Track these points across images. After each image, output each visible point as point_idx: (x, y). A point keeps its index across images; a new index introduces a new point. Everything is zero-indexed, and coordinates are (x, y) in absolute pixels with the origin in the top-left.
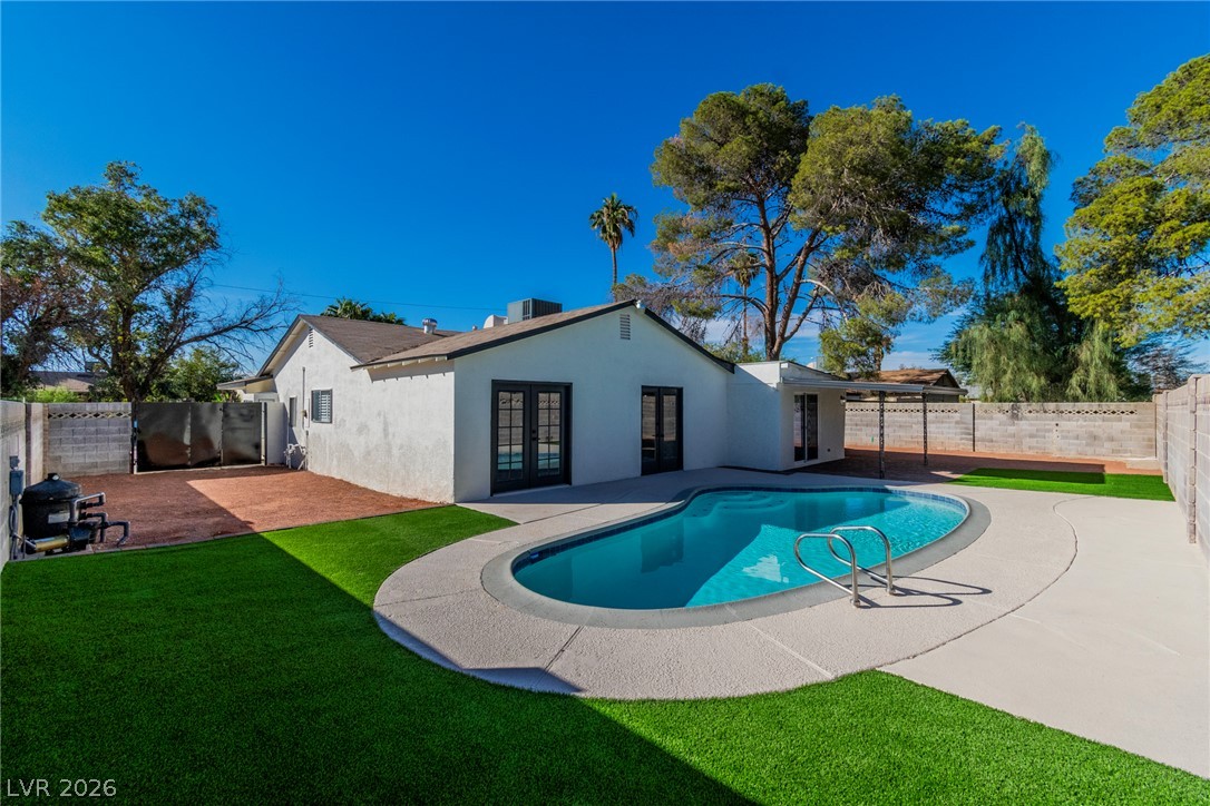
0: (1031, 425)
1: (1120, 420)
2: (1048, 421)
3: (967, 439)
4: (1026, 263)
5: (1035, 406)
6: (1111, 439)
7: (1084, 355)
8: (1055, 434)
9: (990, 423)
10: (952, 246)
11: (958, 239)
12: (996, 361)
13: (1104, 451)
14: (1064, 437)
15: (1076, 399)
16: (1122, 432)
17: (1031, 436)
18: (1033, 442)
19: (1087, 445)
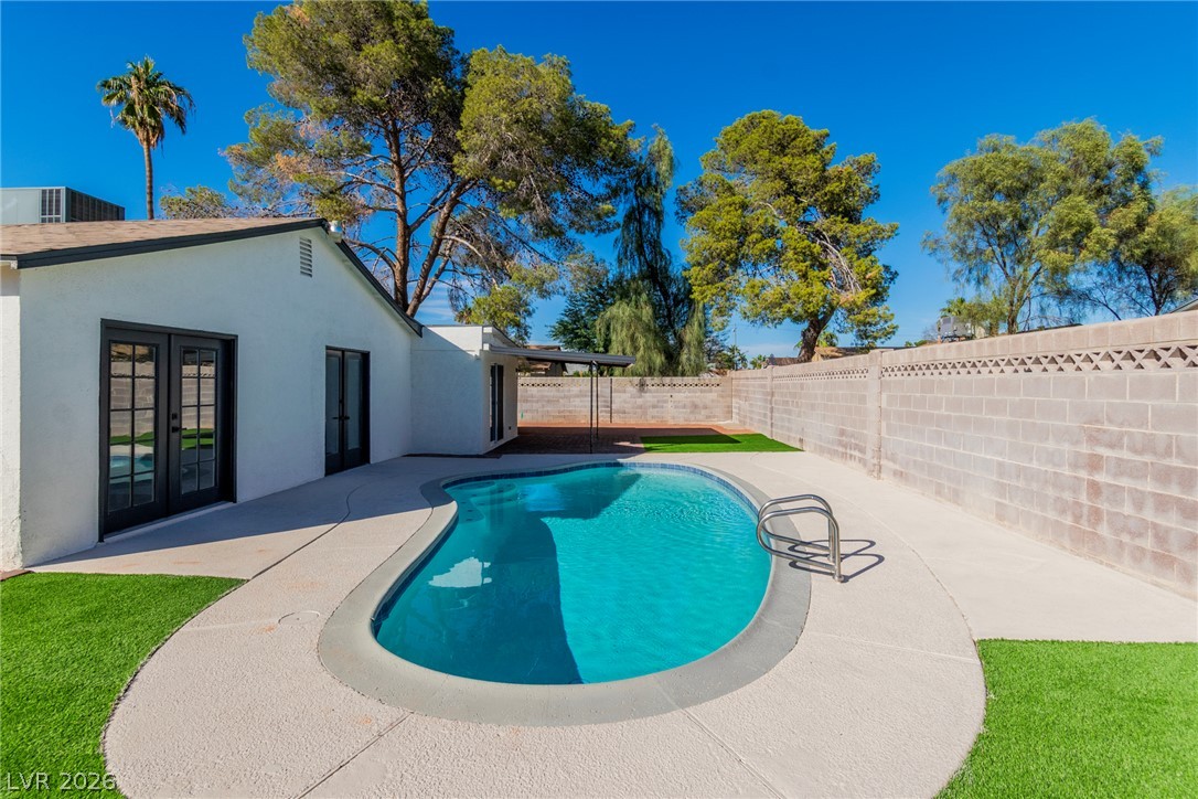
0: (654, 397)
1: (711, 391)
2: (665, 392)
3: (606, 412)
4: (647, 252)
5: (657, 380)
6: (705, 407)
7: (688, 338)
8: (670, 405)
9: (623, 395)
10: (601, 225)
11: (608, 220)
12: (633, 339)
13: (701, 417)
14: (676, 407)
15: (683, 374)
16: (713, 401)
17: (654, 407)
18: (654, 412)
19: (692, 412)
